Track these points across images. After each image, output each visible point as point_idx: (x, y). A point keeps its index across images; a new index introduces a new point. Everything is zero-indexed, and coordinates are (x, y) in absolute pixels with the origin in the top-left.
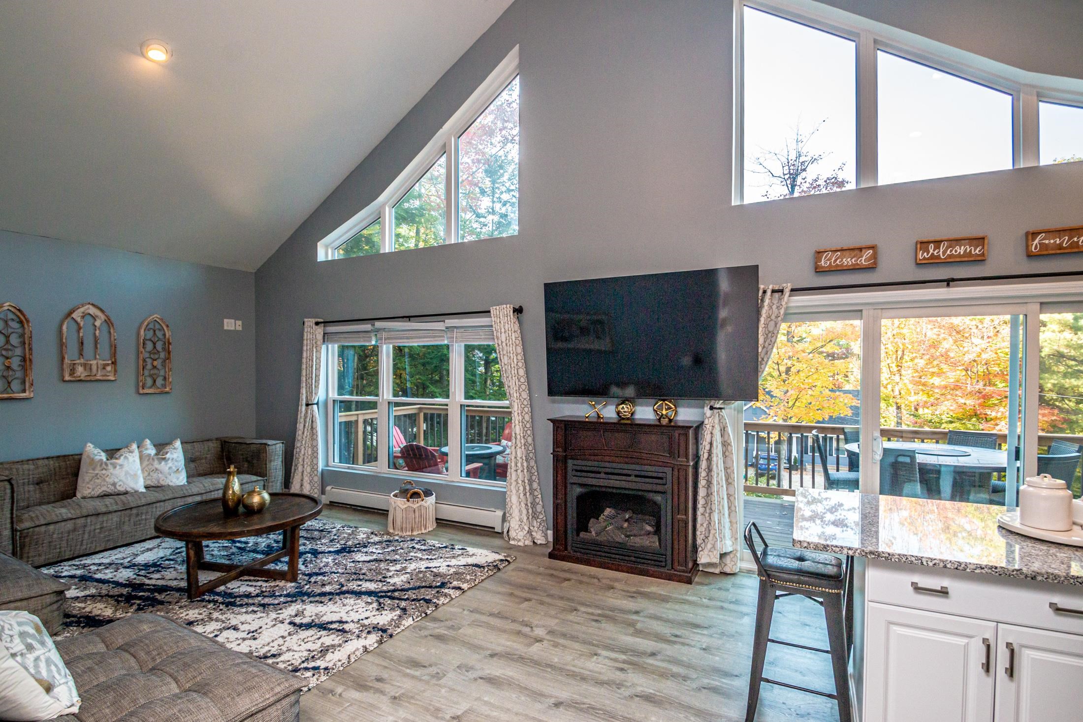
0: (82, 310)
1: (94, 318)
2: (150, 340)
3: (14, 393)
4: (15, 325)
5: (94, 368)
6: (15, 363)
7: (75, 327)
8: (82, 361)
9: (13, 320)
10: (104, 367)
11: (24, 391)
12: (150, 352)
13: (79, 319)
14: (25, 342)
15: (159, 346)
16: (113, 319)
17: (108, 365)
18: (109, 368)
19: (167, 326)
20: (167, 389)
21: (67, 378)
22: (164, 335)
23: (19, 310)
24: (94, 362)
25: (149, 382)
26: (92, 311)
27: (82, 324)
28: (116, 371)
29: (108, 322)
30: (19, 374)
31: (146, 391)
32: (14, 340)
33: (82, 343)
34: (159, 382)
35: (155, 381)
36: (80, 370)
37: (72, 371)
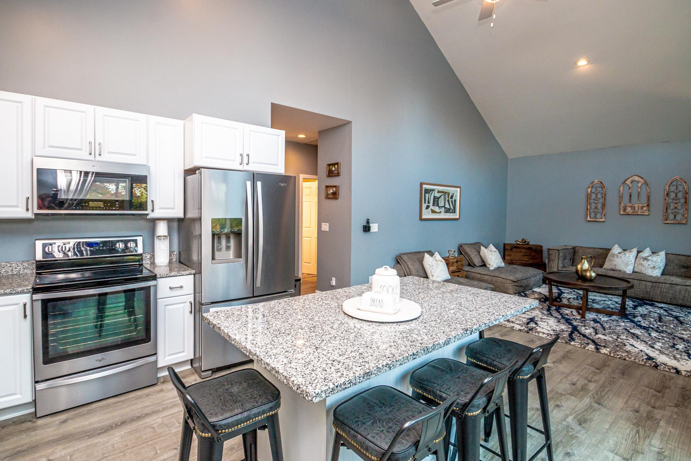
0: (631, 179)
1: (638, 182)
2: (673, 192)
3: (597, 219)
4: (600, 189)
5: (637, 208)
6: (599, 206)
7: (628, 188)
8: (630, 205)
9: (599, 187)
10: (642, 208)
11: (602, 218)
12: (673, 199)
13: (629, 184)
14: (604, 197)
15: (680, 195)
16: (648, 182)
17: (644, 207)
18: (645, 208)
19: (685, 182)
20: (684, 222)
21: (622, 213)
22: (684, 188)
23: (601, 183)
24: (636, 205)
25: (672, 217)
26: (637, 178)
27: (631, 186)
28: (649, 210)
29: (646, 183)
30: (601, 211)
31: (667, 222)
32: (599, 196)
33: (630, 196)
34: (679, 217)
35: (675, 216)
36: (629, 210)
37: (625, 210)
